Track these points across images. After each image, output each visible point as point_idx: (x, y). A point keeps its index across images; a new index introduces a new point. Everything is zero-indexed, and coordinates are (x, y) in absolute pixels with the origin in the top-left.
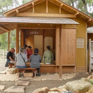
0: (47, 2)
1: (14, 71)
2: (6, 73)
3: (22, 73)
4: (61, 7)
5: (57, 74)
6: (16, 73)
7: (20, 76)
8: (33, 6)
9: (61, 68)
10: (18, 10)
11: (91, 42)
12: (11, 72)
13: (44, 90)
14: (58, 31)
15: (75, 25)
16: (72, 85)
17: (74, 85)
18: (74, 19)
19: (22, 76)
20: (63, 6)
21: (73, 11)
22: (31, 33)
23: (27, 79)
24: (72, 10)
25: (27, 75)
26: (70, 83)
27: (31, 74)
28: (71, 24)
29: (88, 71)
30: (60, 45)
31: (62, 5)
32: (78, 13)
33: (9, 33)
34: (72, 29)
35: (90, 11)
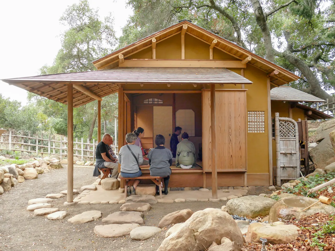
0: (183, 37)
1: (114, 183)
2: (96, 189)
3: (132, 188)
4: (212, 46)
5: (207, 190)
6: (117, 188)
7: (129, 193)
8: (154, 46)
9: (215, 175)
10: (123, 54)
11: (280, 120)
12: (107, 187)
13: (185, 214)
14: (207, 97)
15: (243, 85)
16: (239, 204)
17: (243, 204)
18: (242, 71)
19: (133, 193)
20: (218, 44)
21: (239, 54)
22: (146, 102)
23: (144, 198)
24: (238, 51)
25: (144, 192)
26: (235, 201)
27: (151, 190)
28: (235, 84)
29: (275, 184)
30: (212, 127)
31: (215, 41)
32: (249, 58)
33: (99, 102)
34: (237, 93)
35: (279, 47)
